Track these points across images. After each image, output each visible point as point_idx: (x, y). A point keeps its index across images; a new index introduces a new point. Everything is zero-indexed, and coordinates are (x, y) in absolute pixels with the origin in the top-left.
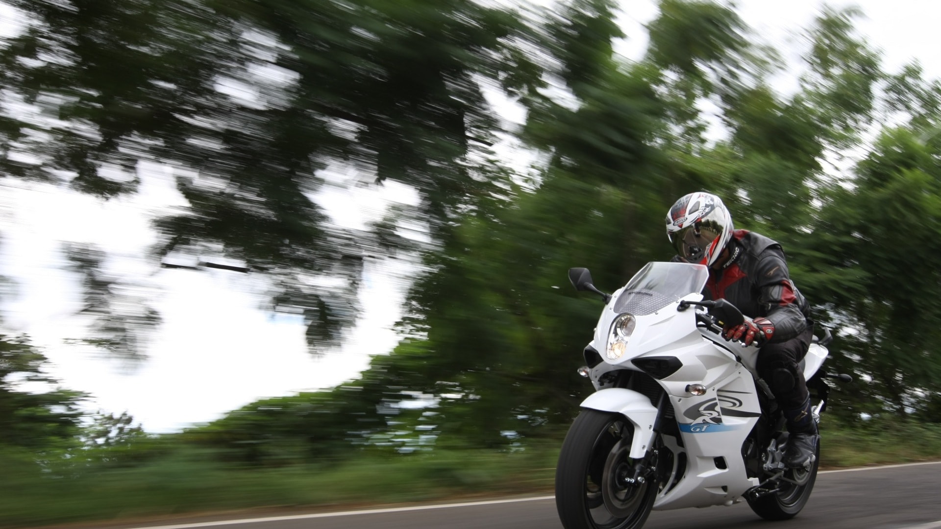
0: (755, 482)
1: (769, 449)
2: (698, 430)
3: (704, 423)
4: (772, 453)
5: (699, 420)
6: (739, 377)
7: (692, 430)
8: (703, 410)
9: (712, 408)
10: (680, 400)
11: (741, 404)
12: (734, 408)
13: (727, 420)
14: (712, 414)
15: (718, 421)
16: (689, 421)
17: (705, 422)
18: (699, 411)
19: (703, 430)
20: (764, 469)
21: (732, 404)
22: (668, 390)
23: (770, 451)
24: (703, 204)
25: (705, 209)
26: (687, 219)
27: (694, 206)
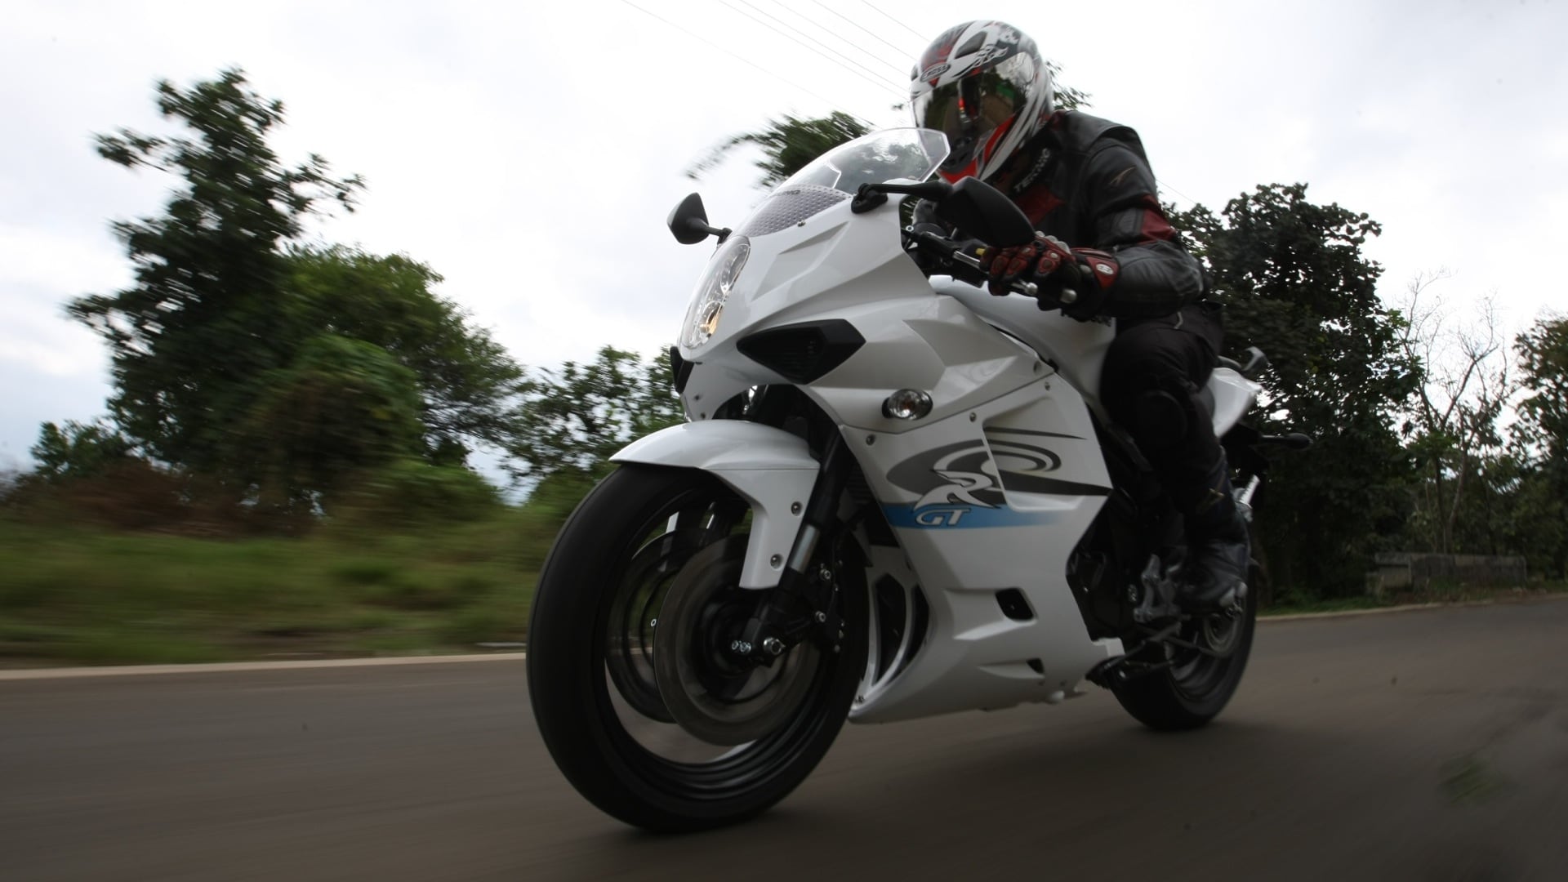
0: (1113, 647)
1: (1144, 576)
2: (937, 520)
3: (952, 503)
4: (1153, 584)
5: (939, 495)
6: (1044, 398)
7: (919, 519)
8: (944, 467)
9: (973, 464)
10: (871, 440)
11: (1057, 463)
12: (1040, 474)
13: (1020, 502)
14: (974, 481)
15: (996, 500)
16: (907, 496)
17: (954, 501)
18: (933, 471)
19: (953, 520)
20: (1136, 619)
21: (1033, 464)
22: (833, 410)
23: (1146, 580)
24: (991, 40)
25: (994, 51)
26: (949, 67)
27: (971, 40)
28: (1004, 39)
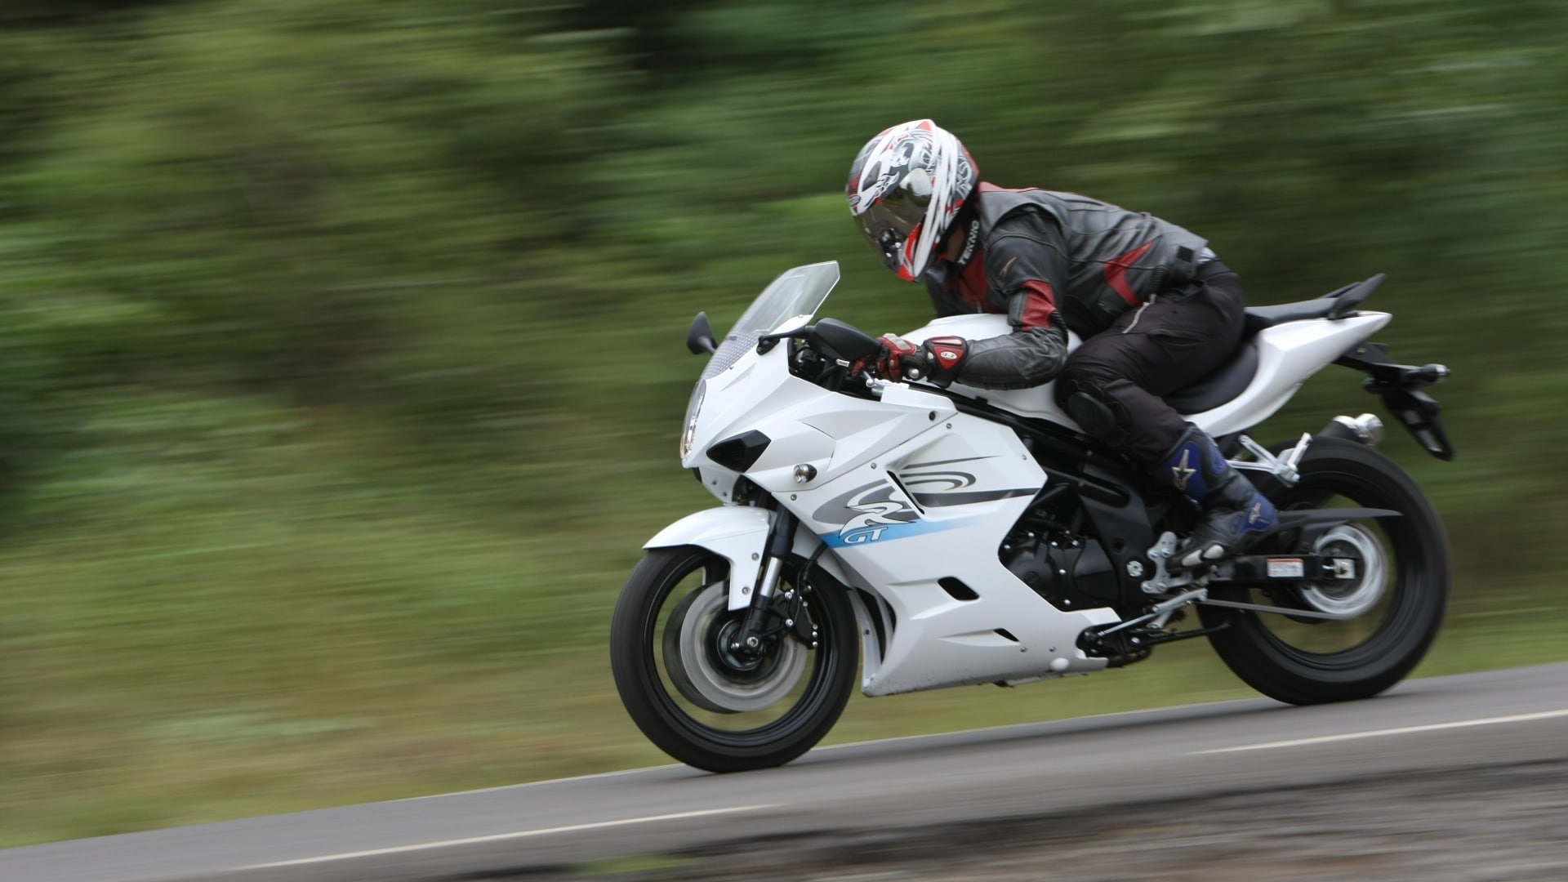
0: (1104, 615)
1: (1152, 553)
2: (862, 539)
3: (870, 526)
4: (1162, 558)
5: (858, 522)
6: (946, 436)
7: (846, 540)
8: (857, 503)
9: (881, 497)
10: (795, 496)
11: (971, 479)
12: (956, 490)
13: (938, 513)
14: (886, 508)
15: (908, 517)
16: (831, 528)
17: (871, 525)
18: (849, 507)
19: (875, 537)
21: (952, 485)
22: (766, 485)
23: (1156, 556)
24: (885, 169)
25: (888, 179)
26: (860, 199)
27: (870, 176)
28: (896, 165)
